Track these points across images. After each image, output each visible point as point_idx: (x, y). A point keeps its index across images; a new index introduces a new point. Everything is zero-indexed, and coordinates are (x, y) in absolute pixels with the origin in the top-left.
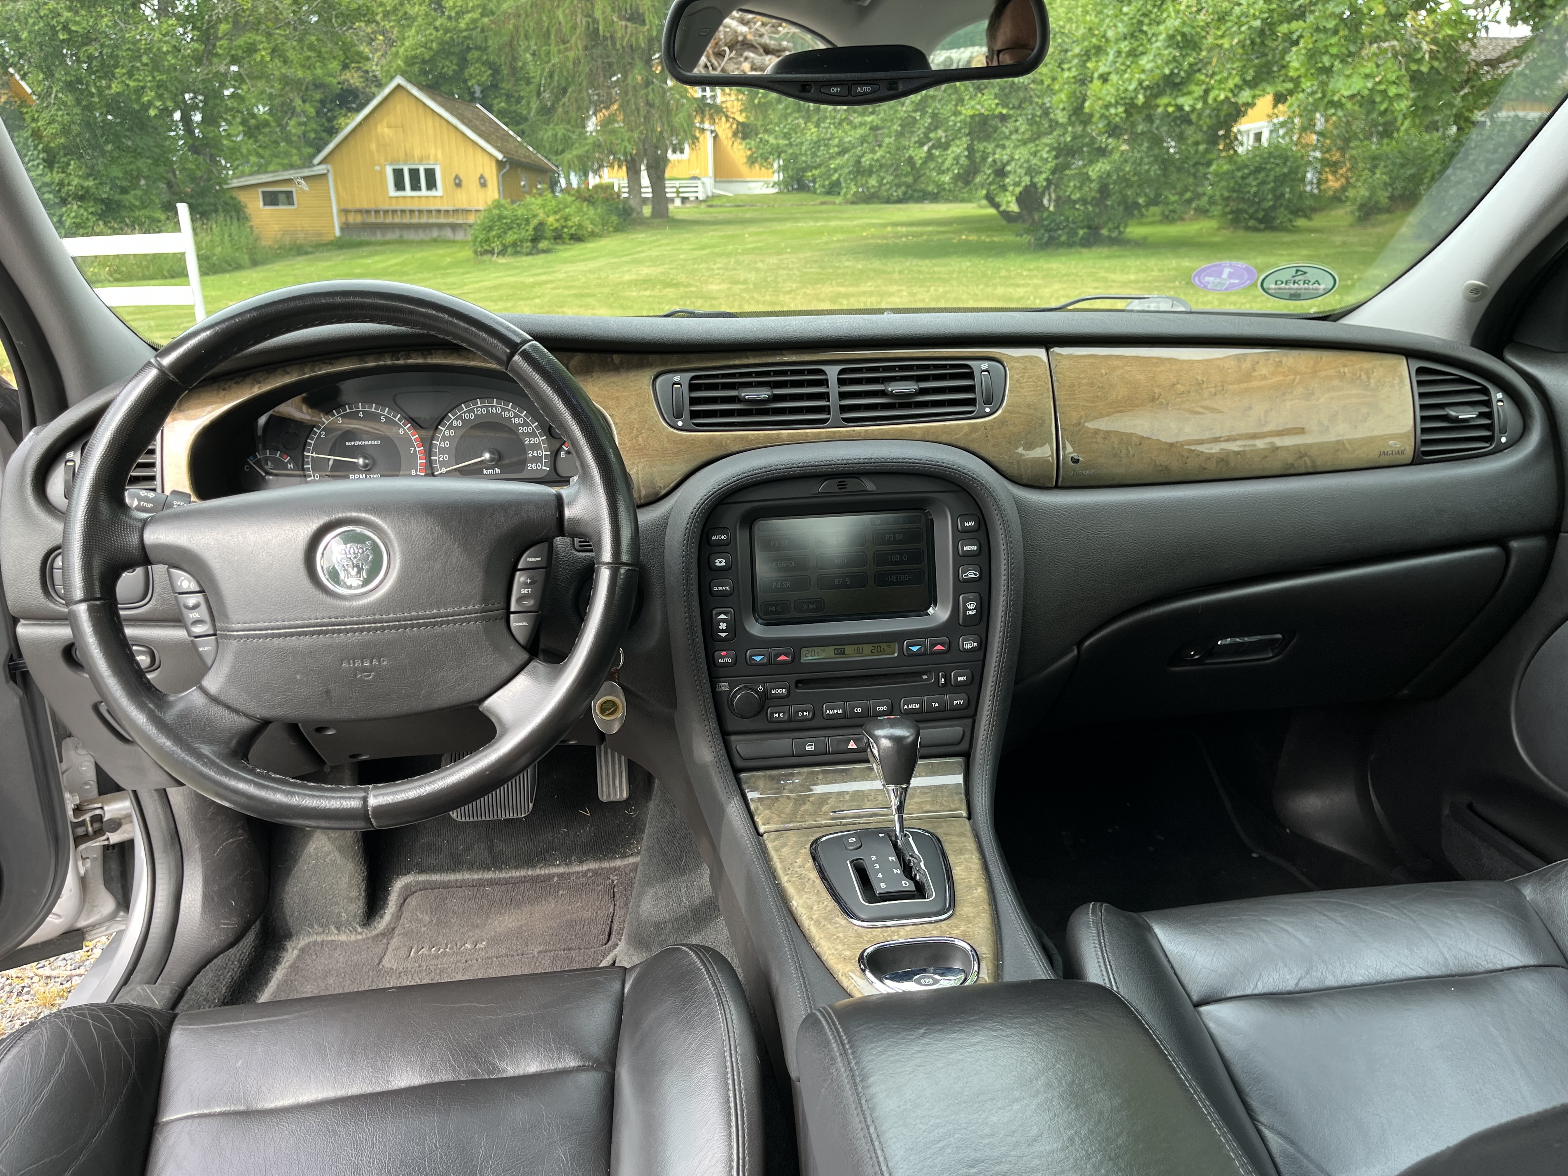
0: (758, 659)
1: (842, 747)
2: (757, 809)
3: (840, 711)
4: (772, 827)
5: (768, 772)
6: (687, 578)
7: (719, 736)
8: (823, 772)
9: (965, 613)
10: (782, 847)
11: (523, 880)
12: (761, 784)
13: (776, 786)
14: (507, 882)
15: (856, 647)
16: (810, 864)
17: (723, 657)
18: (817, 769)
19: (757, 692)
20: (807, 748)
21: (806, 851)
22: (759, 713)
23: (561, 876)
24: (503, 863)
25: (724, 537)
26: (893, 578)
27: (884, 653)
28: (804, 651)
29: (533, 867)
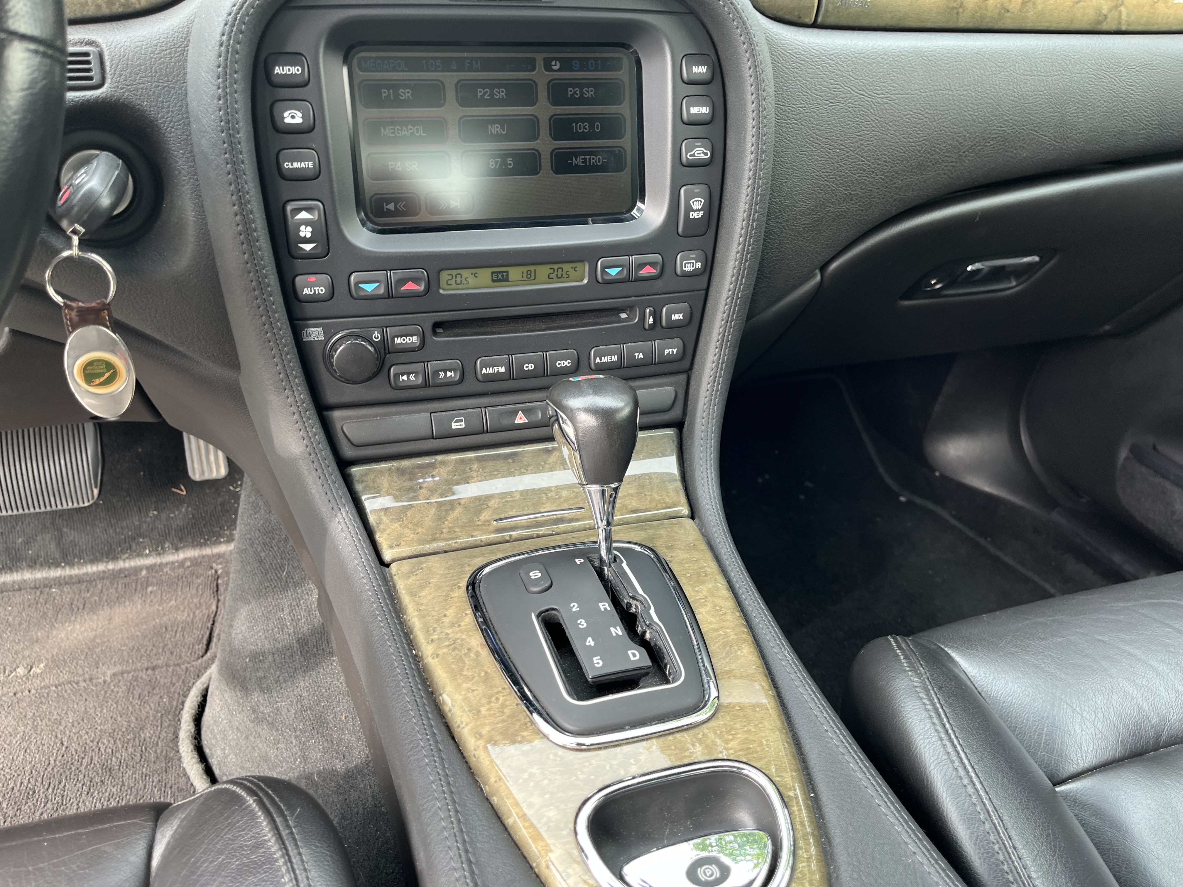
0: (369, 288)
1: (505, 422)
2: (380, 522)
3: (502, 370)
4: (405, 550)
5: (395, 464)
6: (232, 142)
7: (312, 412)
8: (479, 459)
9: (687, 215)
10: (422, 587)
11: (102, 576)
12: (384, 482)
13: (408, 484)
14: (80, 580)
15: (525, 269)
16: (469, 618)
17: (310, 285)
18: (470, 455)
19: (371, 343)
20: (455, 426)
21: (461, 593)
22: (376, 374)
23: (150, 568)
24: (75, 556)
25: (295, 70)
26: (579, 161)
27: (568, 278)
28: (444, 276)
29: (115, 558)
